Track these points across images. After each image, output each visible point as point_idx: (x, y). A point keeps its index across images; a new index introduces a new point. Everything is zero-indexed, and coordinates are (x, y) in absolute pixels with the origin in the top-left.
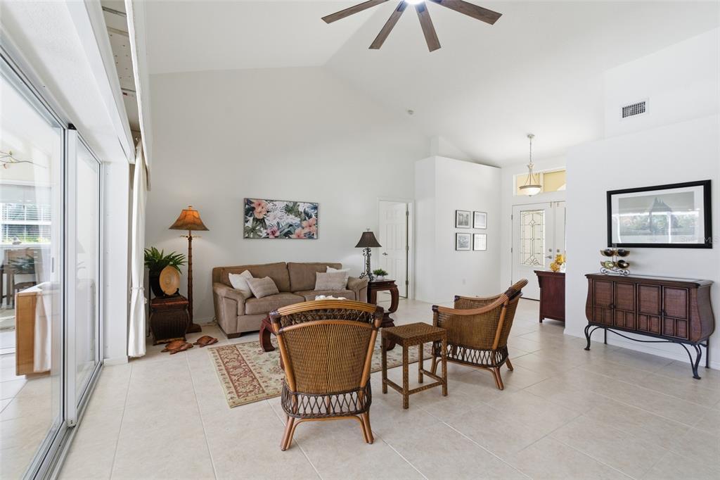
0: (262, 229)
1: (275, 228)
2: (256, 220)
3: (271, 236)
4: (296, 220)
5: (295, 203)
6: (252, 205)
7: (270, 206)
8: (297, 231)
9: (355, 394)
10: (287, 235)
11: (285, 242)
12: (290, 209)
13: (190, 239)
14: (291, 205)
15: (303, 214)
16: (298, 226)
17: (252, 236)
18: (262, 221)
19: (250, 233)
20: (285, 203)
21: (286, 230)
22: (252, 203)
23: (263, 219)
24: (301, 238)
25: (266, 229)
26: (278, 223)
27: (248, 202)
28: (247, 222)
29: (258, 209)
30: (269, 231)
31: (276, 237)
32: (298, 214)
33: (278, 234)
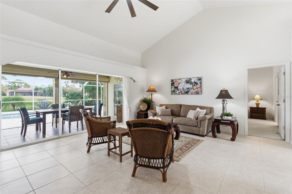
0: (177, 91)
1: (182, 90)
2: (175, 87)
3: (180, 93)
4: (191, 86)
5: (190, 79)
6: (174, 82)
7: (180, 81)
8: (191, 91)
10: (187, 93)
11: (186, 96)
14: (188, 80)
15: (194, 83)
16: (192, 89)
17: (173, 93)
18: (177, 88)
19: (173, 92)
20: (186, 79)
21: (186, 91)
23: (177, 87)
24: (193, 94)
25: (178, 90)
26: (183, 88)
27: (172, 81)
28: (172, 88)
29: (176, 83)
30: (180, 91)
31: (182, 94)
32: (191, 83)
33: (183, 92)
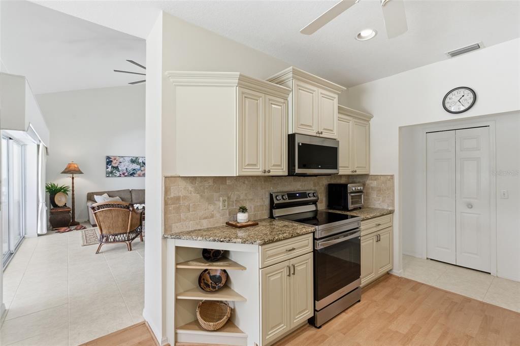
0: (117, 172)
1: (125, 171)
2: (113, 167)
3: (122, 176)
4: (138, 167)
5: (137, 158)
6: (111, 160)
7: (121, 160)
8: (138, 172)
9: (125, 235)
10: (132, 175)
11: (131, 178)
12: (133, 161)
13: (73, 178)
14: (134, 159)
15: (142, 164)
16: (139, 170)
17: (110, 176)
18: (117, 168)
19: (110, 174)
20: (130, 158)
21: (132, 172)
22: (111, 158)
23: (117, 167)
24: (141, 176)
25: (119, 172)
26: (127, 169)
27: (108, 158)
28: (107, 168)
29: (115, 162)
30: (121, 173)
31: (126, 176)
32: (138, 163)
33: (126, 174)
